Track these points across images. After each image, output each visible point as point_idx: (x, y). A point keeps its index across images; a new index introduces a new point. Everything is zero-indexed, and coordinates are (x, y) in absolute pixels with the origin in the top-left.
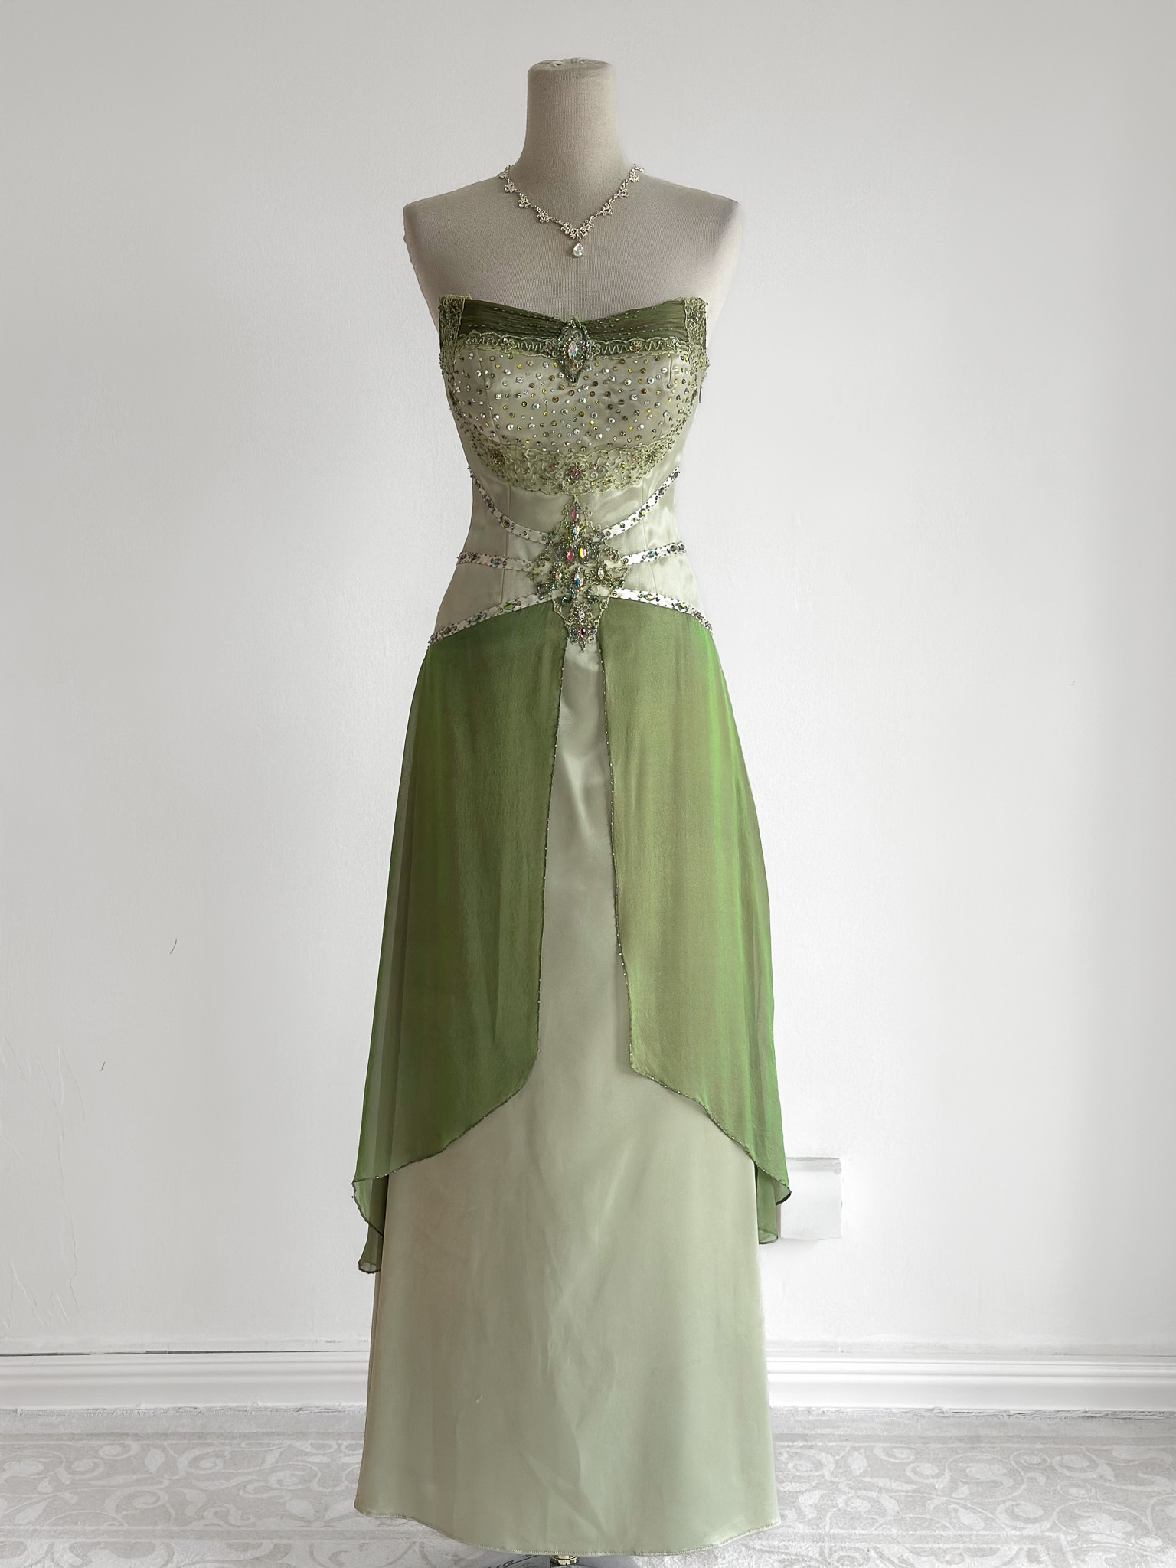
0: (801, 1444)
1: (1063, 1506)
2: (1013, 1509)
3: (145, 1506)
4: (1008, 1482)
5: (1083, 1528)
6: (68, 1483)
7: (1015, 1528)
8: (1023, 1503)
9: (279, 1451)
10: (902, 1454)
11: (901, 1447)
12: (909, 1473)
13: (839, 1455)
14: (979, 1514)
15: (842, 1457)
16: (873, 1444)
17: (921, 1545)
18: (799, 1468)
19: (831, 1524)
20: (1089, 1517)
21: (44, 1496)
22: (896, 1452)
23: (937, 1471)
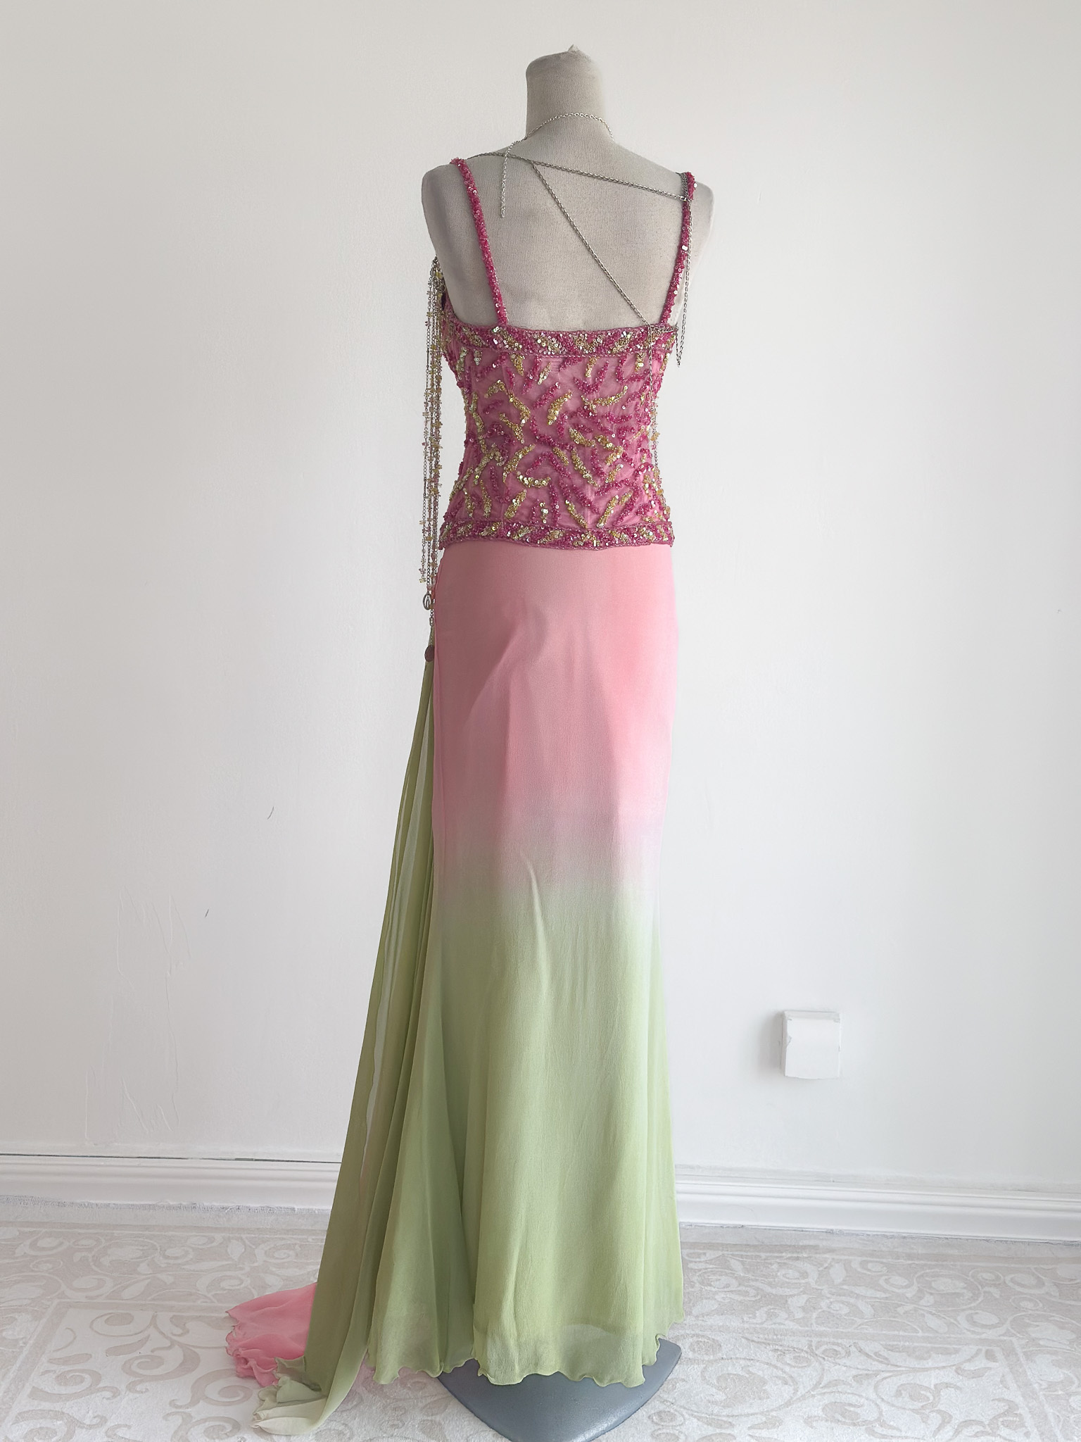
0: (789, 1255)
2: (972, 1317)
3: (231, 1288)
4: (968, 1295)
5: (1033, 1335)
6: (164, 1265)
7: (973, 1332)
8: (981, 1311)
10: (876, 1268)
11: (877, 1262)
12: (882, 1282)
13: (822, 1265)
14: (943, 1320)
15: (825, 1268)
17: (895, 1343)
18: (787, 1276)
20: (1038, 1326)
21: (144, 1277)
22: (870, 1266)
23: (906, 1283)
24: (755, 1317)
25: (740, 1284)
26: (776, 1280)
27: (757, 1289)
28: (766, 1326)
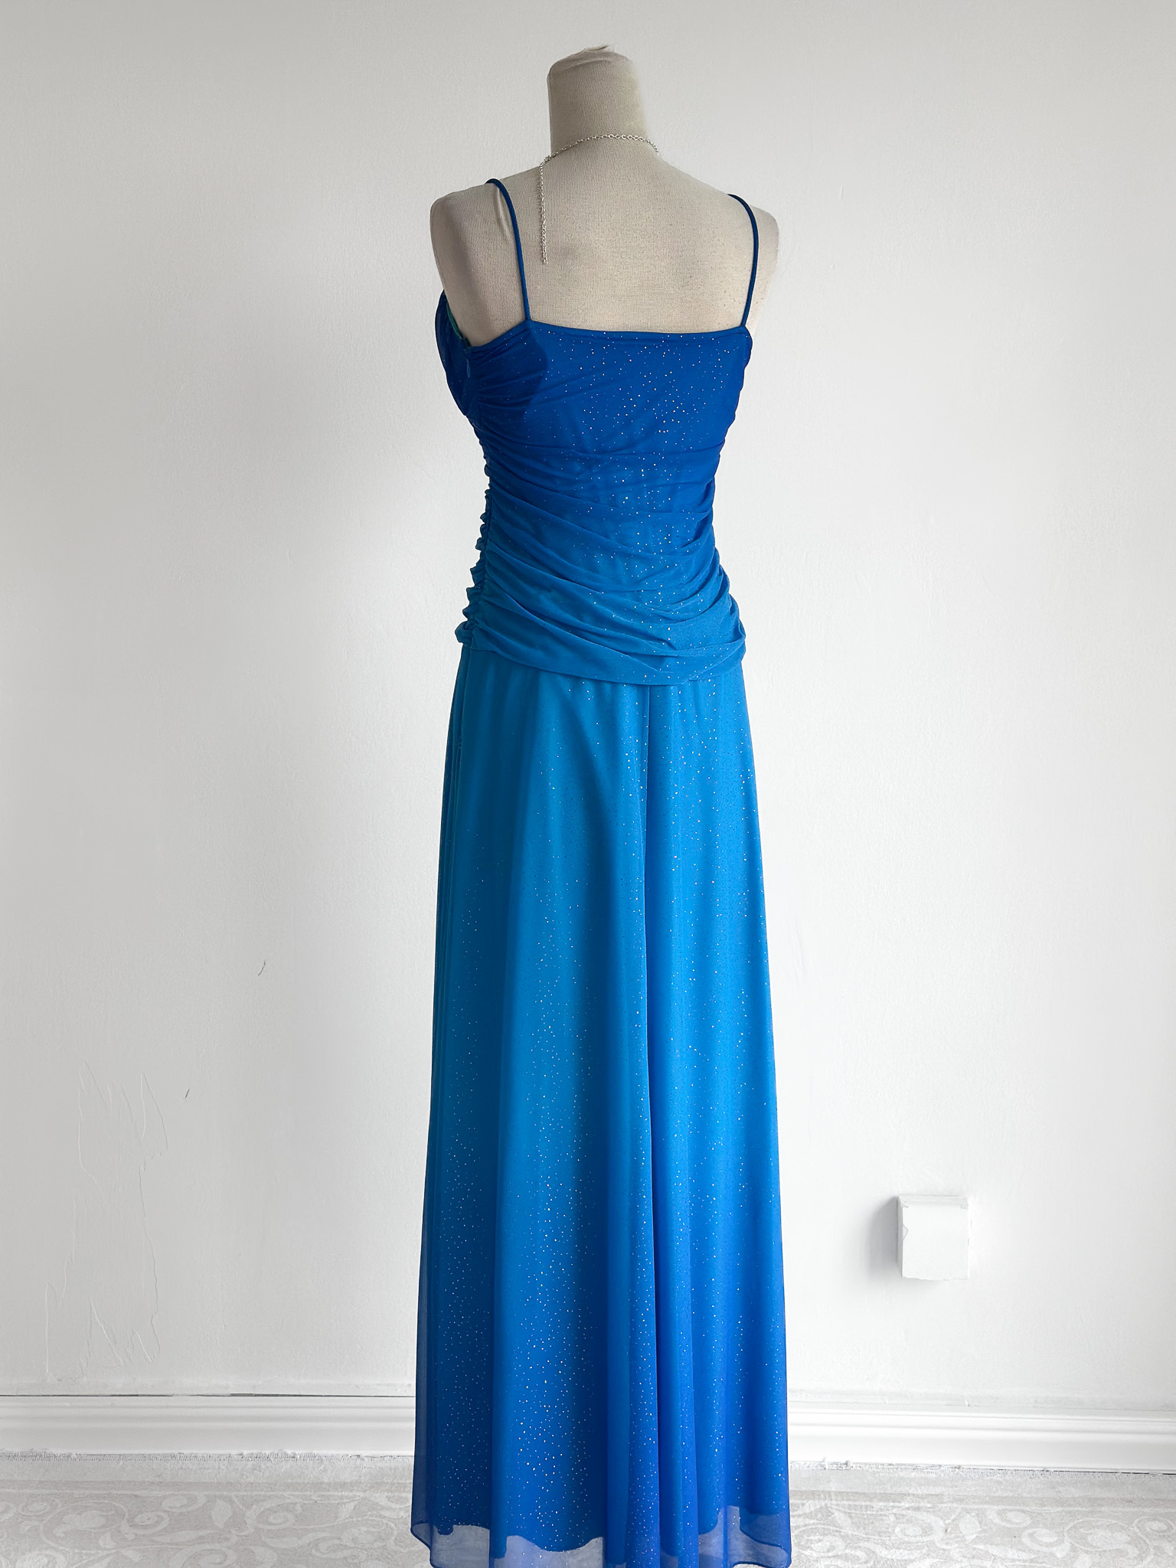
0: (907, 1505)
6: (130, 1538)
10: (1017, 1519)
11: (1018, 1510)
12: (1025, 1540)
13: (949, 1519)
15: (953, 1521)
16: (985, 1506)
18: (908, 1532)
21: (105, 1552)
22: (1010, 1515)
23: (1055, 1538)
25: (846, 1547)
26: (893, 1538)
27: (870, 1552)
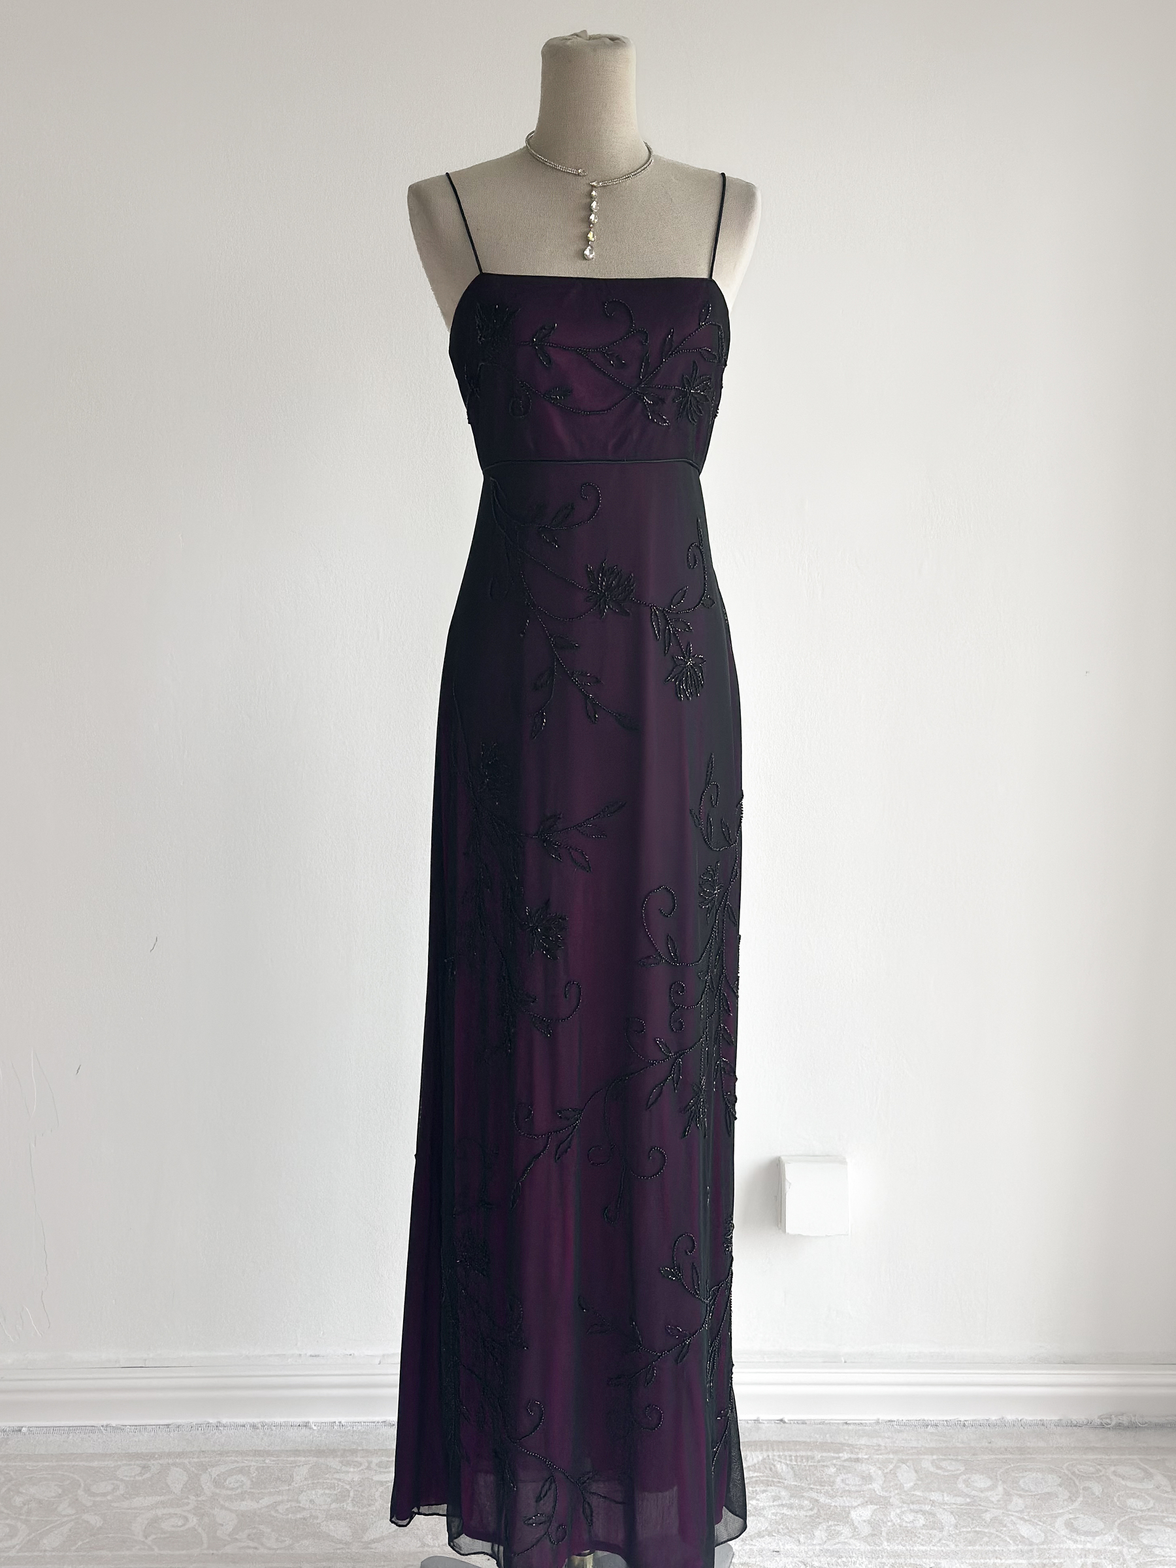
0: (845, 1456)
1: (1123, 1519)
2: (1072, 1523)
3: (173, 1529)
5: (1145, 1542)
6: (89, 1504)
7: (1076, 1541)
8: (1082, 1516)
9: (308, 1466)
10: (953, 1467)
12: (961, 1485)
14: (1038, 1527)
16: (922, 1457)
17: (982, 1561)
18: (847, 1482)
19: (888, 1540)
21: (66, 1519)
23: (989, 1483)
24: (813, 1537)
28: (829, 1547)
